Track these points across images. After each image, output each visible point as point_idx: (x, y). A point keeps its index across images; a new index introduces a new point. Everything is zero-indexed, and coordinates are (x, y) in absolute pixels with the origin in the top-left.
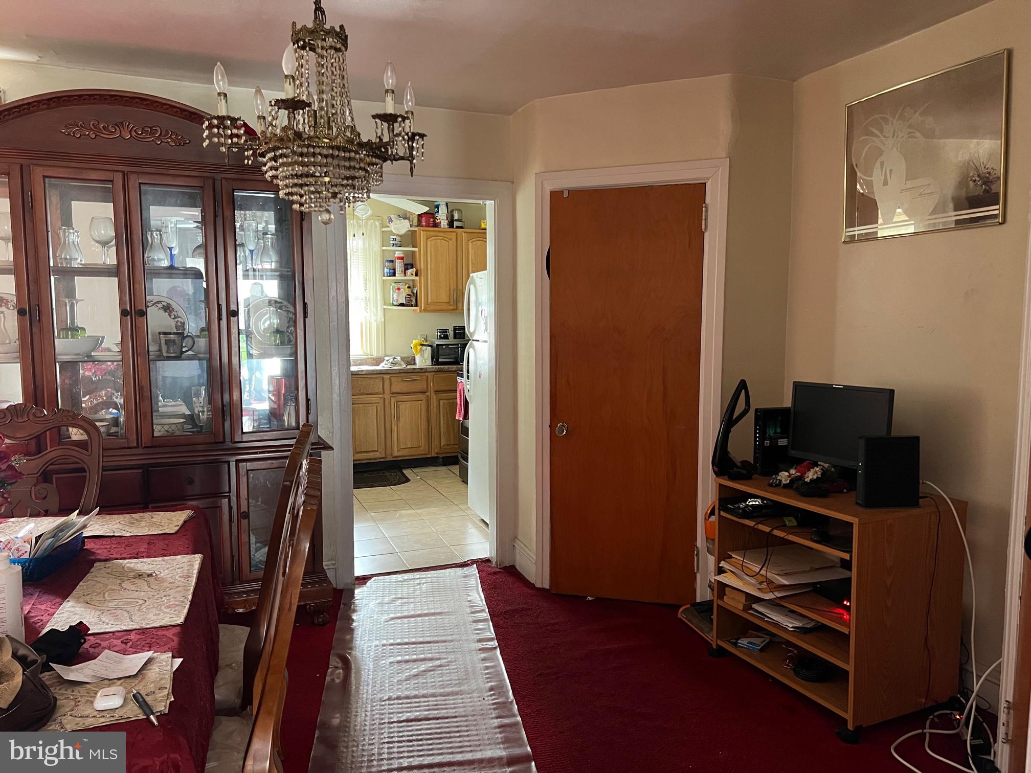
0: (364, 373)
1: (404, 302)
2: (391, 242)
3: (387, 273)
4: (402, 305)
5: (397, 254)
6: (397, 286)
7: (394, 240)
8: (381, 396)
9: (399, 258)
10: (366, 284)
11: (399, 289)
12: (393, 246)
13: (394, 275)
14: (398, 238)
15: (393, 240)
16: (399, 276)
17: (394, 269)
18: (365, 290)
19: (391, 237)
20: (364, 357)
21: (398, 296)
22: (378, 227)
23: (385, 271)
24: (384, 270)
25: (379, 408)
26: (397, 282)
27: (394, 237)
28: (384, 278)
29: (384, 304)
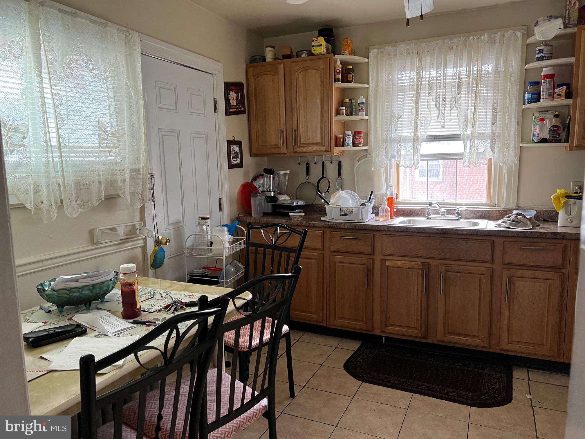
0: (465, 233)
1: (547, 136)
2: (537, 56)
3: (528, 99)
4: (543, 141)
5: (545, 71)
6: (542, 116)
7: (541, 51)
8: (489, 265)
9: (546, 77)
10: (496, 116)
11: (542, 120)
12: (538, 60)
13: (538, 100)
14: (546, 49)
15: (539, 53)
16: (544, 102)
17: (539, 94)
18: (493, 124)
19: (537, 49)
20: (487, 208)
21: (541, 129)
22: (520, 39)
23: (526, 97)
24: (524, 96)
25: (484, 281)
26: (542, 111)
27: (540, 48)
28: (523, 107)
29: (522, 142)
